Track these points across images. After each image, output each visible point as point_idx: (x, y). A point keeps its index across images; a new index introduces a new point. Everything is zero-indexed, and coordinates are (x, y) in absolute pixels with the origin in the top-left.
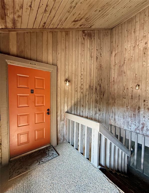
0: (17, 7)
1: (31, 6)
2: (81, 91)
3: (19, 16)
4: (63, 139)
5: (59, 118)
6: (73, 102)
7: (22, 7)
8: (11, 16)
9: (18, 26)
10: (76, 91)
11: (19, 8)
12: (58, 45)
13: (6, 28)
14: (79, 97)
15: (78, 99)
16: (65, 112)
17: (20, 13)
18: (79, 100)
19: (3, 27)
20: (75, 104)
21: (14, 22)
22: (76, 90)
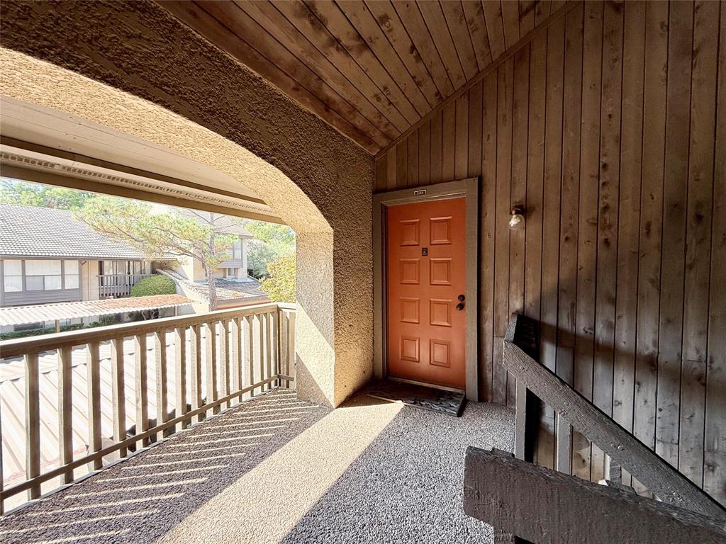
0: (376, 120)
1: (390, 103)
2: (601, 238)
3: (386, 125)
4: (503, 394)
5: (488, 326)
6: (550, 280)
7: (380, 115)
8: (377, 134)
9: (396, 134)
10: (567, 239)
11: (378, 119)
12: (486, 113)
13: (382, 149)
14: (582, 262)
15: (577, 269)
16: (514, 311)
17: (385, 122)
18: (583, 274)
19: (378, 150)
20: (559, 291)
21: (386, 136)
22: (569, 234)
